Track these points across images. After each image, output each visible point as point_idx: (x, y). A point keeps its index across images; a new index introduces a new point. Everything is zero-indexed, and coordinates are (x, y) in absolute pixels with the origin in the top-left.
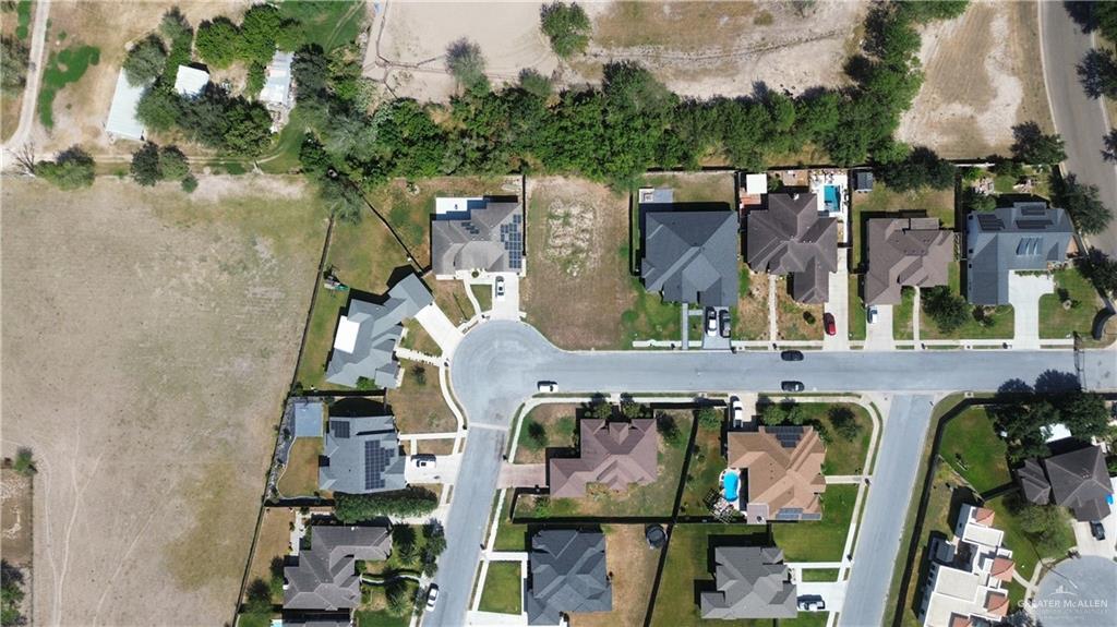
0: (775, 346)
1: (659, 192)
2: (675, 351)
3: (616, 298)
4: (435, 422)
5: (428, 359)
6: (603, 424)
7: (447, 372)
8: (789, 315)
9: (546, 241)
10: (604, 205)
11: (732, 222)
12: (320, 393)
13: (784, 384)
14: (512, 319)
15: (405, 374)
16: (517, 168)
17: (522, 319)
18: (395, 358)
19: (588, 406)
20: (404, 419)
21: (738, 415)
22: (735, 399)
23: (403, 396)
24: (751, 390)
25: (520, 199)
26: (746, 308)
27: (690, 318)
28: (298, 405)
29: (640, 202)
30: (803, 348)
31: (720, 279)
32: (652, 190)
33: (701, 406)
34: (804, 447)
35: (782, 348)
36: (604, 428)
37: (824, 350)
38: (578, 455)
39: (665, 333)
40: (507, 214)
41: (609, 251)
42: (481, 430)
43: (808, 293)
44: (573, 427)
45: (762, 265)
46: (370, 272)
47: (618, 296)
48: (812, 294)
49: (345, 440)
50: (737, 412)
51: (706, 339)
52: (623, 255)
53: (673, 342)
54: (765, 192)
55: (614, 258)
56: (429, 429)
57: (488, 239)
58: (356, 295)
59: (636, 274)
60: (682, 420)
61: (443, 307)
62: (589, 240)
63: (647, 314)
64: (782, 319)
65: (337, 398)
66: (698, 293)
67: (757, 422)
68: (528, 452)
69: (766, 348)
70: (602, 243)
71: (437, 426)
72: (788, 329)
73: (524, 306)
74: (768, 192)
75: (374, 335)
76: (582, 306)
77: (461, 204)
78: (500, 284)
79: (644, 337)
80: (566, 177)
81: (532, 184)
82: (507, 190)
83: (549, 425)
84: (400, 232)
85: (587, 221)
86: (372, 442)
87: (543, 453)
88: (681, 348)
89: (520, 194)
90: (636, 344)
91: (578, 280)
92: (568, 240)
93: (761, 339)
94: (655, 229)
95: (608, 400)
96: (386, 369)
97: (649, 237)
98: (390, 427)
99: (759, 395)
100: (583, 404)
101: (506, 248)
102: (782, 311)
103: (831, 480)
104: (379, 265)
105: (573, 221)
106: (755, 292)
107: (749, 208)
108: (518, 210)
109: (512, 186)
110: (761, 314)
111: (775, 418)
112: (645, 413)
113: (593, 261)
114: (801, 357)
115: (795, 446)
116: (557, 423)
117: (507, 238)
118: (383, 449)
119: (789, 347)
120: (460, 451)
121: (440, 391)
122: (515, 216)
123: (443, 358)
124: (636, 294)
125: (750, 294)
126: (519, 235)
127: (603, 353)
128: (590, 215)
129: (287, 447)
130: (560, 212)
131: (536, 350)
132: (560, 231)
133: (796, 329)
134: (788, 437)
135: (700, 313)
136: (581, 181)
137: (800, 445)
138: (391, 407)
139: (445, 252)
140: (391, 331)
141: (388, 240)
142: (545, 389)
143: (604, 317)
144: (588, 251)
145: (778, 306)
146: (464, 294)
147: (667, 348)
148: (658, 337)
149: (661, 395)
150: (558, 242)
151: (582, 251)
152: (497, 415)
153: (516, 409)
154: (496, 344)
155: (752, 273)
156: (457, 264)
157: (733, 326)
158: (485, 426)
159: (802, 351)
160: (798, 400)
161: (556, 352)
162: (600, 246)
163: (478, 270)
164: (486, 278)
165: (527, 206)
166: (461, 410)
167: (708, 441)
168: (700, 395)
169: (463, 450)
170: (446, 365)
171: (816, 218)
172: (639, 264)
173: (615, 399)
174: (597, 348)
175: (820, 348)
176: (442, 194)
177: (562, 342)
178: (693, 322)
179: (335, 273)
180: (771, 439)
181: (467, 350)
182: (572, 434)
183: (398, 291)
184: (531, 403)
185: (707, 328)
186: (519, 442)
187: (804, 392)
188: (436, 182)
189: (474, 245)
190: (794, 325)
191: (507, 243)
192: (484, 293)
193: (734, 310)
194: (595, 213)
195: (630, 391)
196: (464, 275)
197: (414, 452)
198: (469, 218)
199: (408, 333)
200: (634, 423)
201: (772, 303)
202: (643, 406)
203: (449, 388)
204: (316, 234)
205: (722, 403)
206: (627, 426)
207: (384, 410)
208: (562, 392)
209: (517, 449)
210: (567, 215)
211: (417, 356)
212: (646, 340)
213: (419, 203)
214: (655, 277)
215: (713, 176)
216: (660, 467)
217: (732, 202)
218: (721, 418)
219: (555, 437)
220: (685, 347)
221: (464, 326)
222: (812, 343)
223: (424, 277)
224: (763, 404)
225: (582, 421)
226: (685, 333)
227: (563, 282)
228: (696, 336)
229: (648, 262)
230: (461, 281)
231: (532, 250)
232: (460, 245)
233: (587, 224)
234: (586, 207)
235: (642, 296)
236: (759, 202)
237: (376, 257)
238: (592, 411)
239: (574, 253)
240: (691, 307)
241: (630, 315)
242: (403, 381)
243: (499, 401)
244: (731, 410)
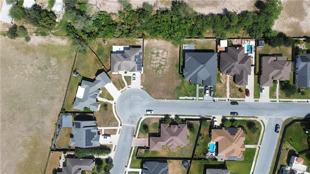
0: (228, 100)
1: (190, 46)
2: (194, 101)
3: (174, 82)
4: (111, 123)
5: (109, 101)
6: (169, 125)
7: (115, 106)
8: (234, 89)
9: (150, 62)
10: (171, 50)
11: (215, 56)
12: (71, 112)
13: (231, 113)
14: (138, 88)
15: (101, 106)
16: (141, 36)
17: (142, 88)
18: (97, 101)
19: (163, 119)
20: (100, 122)
21: (216, 123)
22: (214, 118)
23: (100, 114)
24: (220, 114)
25: (142, 47)
26: (219, 86)
27: (199, 89)
28: (63, 116)
29: (183, 49)
30: (238, 101)
31: (211, 76)
32: (188, 45)
33: (202, 120)
34: (238, 135)
35: (231, 100)
36: (169, 127)
37: (245, 101)
38: (160, 136)
39: (191, 94)
40: (137, 52)
41: (172, 65)
42: (126, 126)
43: (241, 82)
44: (158, 126)
45: (225, 71)
46: (90, 71)
48: (242, 82)
49: (79, 129)
50: (215, 122)
51: (205, 97)
52: (177, 67)
53: (193, 98)
54: (227, 46)
55: (173, 68)
56: (108, 125)
57: (130, 60)
58: (84, 79)
59: (181, 74)
60: (196, 125)
61: (114, 84)
62: (165, 62)
63: (185, 88)
64: (231, 90)
65: (77, 114)
66: (203, 81)
67: (222, 126)
68: (142, 134)
69: (225, 100)
70: (170, 63)
71: (111, 124)
72: (233, 94)
73: (142, 84)
74: (228, 47)
75: (90, 92)
76: (162, 84)
77: (122, 48)
78: (134, 76)
79: (183, 95)
80: (158, 40)
81: (146, 42)
82: (137, 44)
83: (150, 125)
84: (100, 57)
85: (165, 55)
86: (88, 130)
87: (147, 135)
89: (142, 45)
90: (180, 98)
91: (161, 75)
92: (158, 61)
93: (224, 97)
94: (188, 58)
95: (170, 117)
96: (94, 104)
97: (186, 61)
98: (95, 125)
99: (223, 116)
100: (162, 118)
101: (136, 64)
102: (231, 88)
103: (247, 146)
104: (93, 68)
105: (160, 55)
106: (222, 81)
107: (221, 52)
108: (141, 50)
109: (139, 42)
110: (224, 89)
111: (228, 125)
112: (183, 122)
113: (167, 69)
114: (237, 104)
115: (235, 135)
116: (153, 124)
117: (137, 60)
118: (92, 132)
119: (234, 100)
120: (119, 133)
121: (113, 113)
122: (140, 53)
123: (114, 101)
124: (181, 80)
125: (220, 82)
126: (141, 59)
127: (169, 101)
128: (166, 53)
129: (59, 131)
130: (155, 52)
131: (146, 99)
132: (155, 58)
133: (236, 94)
134: (233, 132)
135: (203, 88)
136: (163, 41)
137: (237, 134)
138: (95, 117)
139: (115, 64)
140: (96, 91)
141: (96, 60)
142: (149, 113)
143: (169, 89)
144: (165, 66)
145: (230, 86)
146: (122, 79)
147: (191, 100)
148: (188, 96)
149: (189, 116)
150: (155, 62)
151: (163, 65)
152: (132, 121)
153: (139, 119)
154: (132, 97)
155: (221, 74)
156: (119, 69)
157: (214, 92)
158: (128, 125)
159: (238, 102)
160: (236, 118)
161: (153, 100)
162: (169, 64)
163: (127, 71)
164: (130, 74)
165: (144, 49)
166: (120, 119)
167: (205, 132)
168: (202, 116)
169: (120, 133)
170: (115, 103)
171: (244, 56)
172: (182, 70)
173: (173, 117)
174: (167, 99)
175: (244, 101)
176: (115, 45)
177: (155, 97)
178: (200, 91)
179: (77, 71)
180: (227, 132)
181: (122, 99)
182: (158, 129)
183: (98, 78)
184: (144, 118)
185: (205, 93)
186: (139, 131)
187: (238, 116)
188: (113, 40)
189: (125, 62)
190: (235, 93)
191: (137, 62)
192: (128, 79)
193: (215, 87)
195: (178, 114)
196: (122, 73)
197: (103, 133)
198: (124, 53)
199: (102, 92)
200: (179, 125)
201: (228, 85)
202: (182, 119)
203: (116, 112)
204: (71, 57)
205: (210, 119)
206: (177, 126)
207: (93, 119)
208: (155, 114)
209: (139, 133)
210: (158, 53)
211: (105, 100)
212: (184, 97)
213: (107, 48)
214: (188, 75)
215: (209, 41)
216: (188, 140)
217: (215, 49)
218: (209, 124)
219: (152, 129)
220: (197, 99)
221: (121, 90)
222: (241, 99)
223: (108, 73)
224: (224, 120)
225: (161, 124)
226: (198, 94)
227: (156, 76)
228: (202, 96)
229: (185, 70)
230: (121, 75)
231: (145, 65)
232: (120, 62)
233: (165, 56)
234: (164, 50)
235: (183, 81)
236: (224, 50)
237: (91, 65)
238: (165, 121)
239: (160, 66)
240: (200, 85)
241: (179, 88)
242: (100, 109)
243: (133, 117)
244: (213, 122)
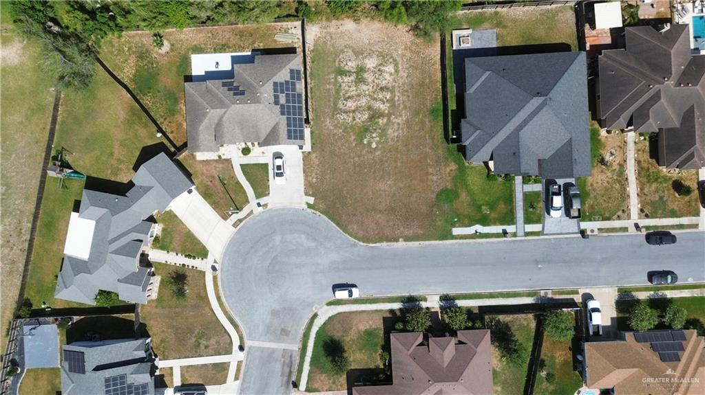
0: (637, 226)
1: (478, 34)
2: (508, 239)
3: (427, 174)
4: (203, 342)
5: (190, 262)
6: (420, 339)
7: (215, 278)
8: (654, 186)
9: (335, 104)
10: (408, 54)
11: (579, 66)
12: (55, 313)
13: (651, 276)
14: (297, 206)
15: (162, 282)
16: (293, 12)
17: (309, 206)
18: (145, 261)
19: (398, 314)
20: (162, 341)
21: (597, 319)
22: (587, 297)
23: (159, 311)
24: (608, 284)
25: (299, 50)
26: (598, 179)
27: (527, 196)
28: (26, 329)
29: (454, 48)
30: (673, 227)
31: (571, 139)
32: (470, 31)
33: (544, 309)
34: (690, 359)
35: (647, 228)
36: (421, 344)
37: (701, 229)
38: (388, 380)
39: (493, 215)
40: (281, 68)
41: (416, 113)
42: (262, 350)
43: (684, 156)
44: (381, 341)
45: (623, 120)
46: (112, 154)
47: (430, 170)
48: (692, 156)
49: (82, 375)
50: (594, 315)
51: (548, 220)
52: (435, 118)
53: (504, 227)
54: (619, 24)
55: (423, 123)
56: (196, 351)
57: (256, 101)
58: (95, 184)
59: (453, 141)
60: (521, 327)
61: (207, 195)
62: (391, 100)
63: (469, 192)
64: (646, 191)
65: (76, 318)
66: (539, 160)
67: (620, 327)
68: (323, 377)
69: (625, 229)
70: (408, 104)
71: (206, 347)
72: (653, 204)
73: (310, 189)
74: (624, 26)
75: (112, 235)
76: (385, 186)
77: (224, 62)
78: (278, 162)
79: (467, 222)
80: (357, 20)
81: (313, 31)
82: (282, 40)
83: (349, 340)
84: (147, 101)
85: (387, 76)
86: (115, 379)
87: (343, 379)
88: (515, 235)
89: (298, 45)
90: (456, 231)
91: (378, 153)
92: (363, 102)
93: (619, 218)
94: (478, 79)
95: (424, 305)
96: (131, 279)
97: (471, 90)
98: (142, 354)
99: (620, 290)
100: (392, 311)
101: (282, 113)
102: (645, 180)
104: (123, 145)
105: (369, 77)
106: (608, 158)
107: (597, 49)
108: (296, 62)
109: (289, 33)
110: (618, 186)
111: (645, 322)
112: (474, 323)
113: (397, 127)
114: (672, 239)
115: (679, 360)
116: (360, 337)
117: (282, 100)
118: (130, 386)
119: (656, 227)
120: (236, 378)
121: (208, 302)
122: (292, 71)
123: (210, 259)
124: (453, 166)
125: (602, 161)
126: (300, 95)
127: (415, 244)
128: (390, 68)
129: (15, 383)
130: (351, 65)
131: (328, 245)
132: (353, 91)
133: (664, 203)
134: (668, 347)
135: (538, 187)
136: (377, 25)
137: (685, 357)
138: (145, 325)
139: (201, 121)
140: (135, 230)
141: (132, 112)
142: (342, 295)
143: (413, 199)
144: (389, 115)
145: (639, 173)
146: (233, 177)
147: (497, 235)
148: (484, 221)
149: (491, 296)
150: (351, 104)
151: (381, 115)
152: (283, 330)
153: (306, 321)
154: (277, 239)
155: (603, 132)
156: (219, 138)
157: (583, 203)
158: (267, 345)
159: (673, 232)
160: (670, 294)
161: (354, 245)
162: (405, 107)
163: (249, 144)
164: (261, 155)
165: (308, 60)
166: (236, 326)
167: (556, 352)
168: (542, 293)
169: (241, 376)
170: (214, 268)
171: (690, 57)
172: (457, 128)
173: (433, 303)
174: (407, 239)
175: (696, 226)
176: (199, 50)
177: (361, 234)
178: (530, 200)
179: (68, 158)
180: (644, 350)
181: (238, 249)
182: (380, 351)
183: (142, 177)
184: (325, 313)
185: (549, 206)
186: (311, 365)
187: (678, 283)
188: (189, 34)
189: (238, 109)
190: (661, 198)
191: (282, 106)
192: (258, 175)
193: (582, 183)
194: (396, 65)
195: (451, 292)
196: (231, 152)
197: (177, 382)
198: (233, 77)
199: (164, 230)
200: (461, 335)
201: (631, 171)
202: (469, 311)
203: (219, 298)
204: (40, 108)
205: (571, 303)
206: (454, 341)
207: (142, 332)
208: (364, 296)
209: (310, 372)
210: (361, 70)
211: (175, 259)
212: (470, 226)
213: (170, 63)
214: (482, 143)
215: (548, 11)
216: (495, 388)
217: (573, 42)
218: (572, 324)
219: (359, 356)
220: (520, 233)
221: (235, 218)
222: (685, 220)
223: (181, 157)
224: (626, 303)
225: (393, 337)
226: (520, 214)
227: (359, 156)
228: (535, 218)
229: (472, 125)
230: (228, 161)
231: (317, 117)
232: (219, 112)
233: (387, 79)
234: (384, 58)
235: (462, 170)
236: (608, 41)
237: (118, 134)
238: (405, 322)
239: (372, 118)
240: (527, 179)
241: (448, 195)
242: (159, 293)
243: (285, 312)
244: (583, 314)
